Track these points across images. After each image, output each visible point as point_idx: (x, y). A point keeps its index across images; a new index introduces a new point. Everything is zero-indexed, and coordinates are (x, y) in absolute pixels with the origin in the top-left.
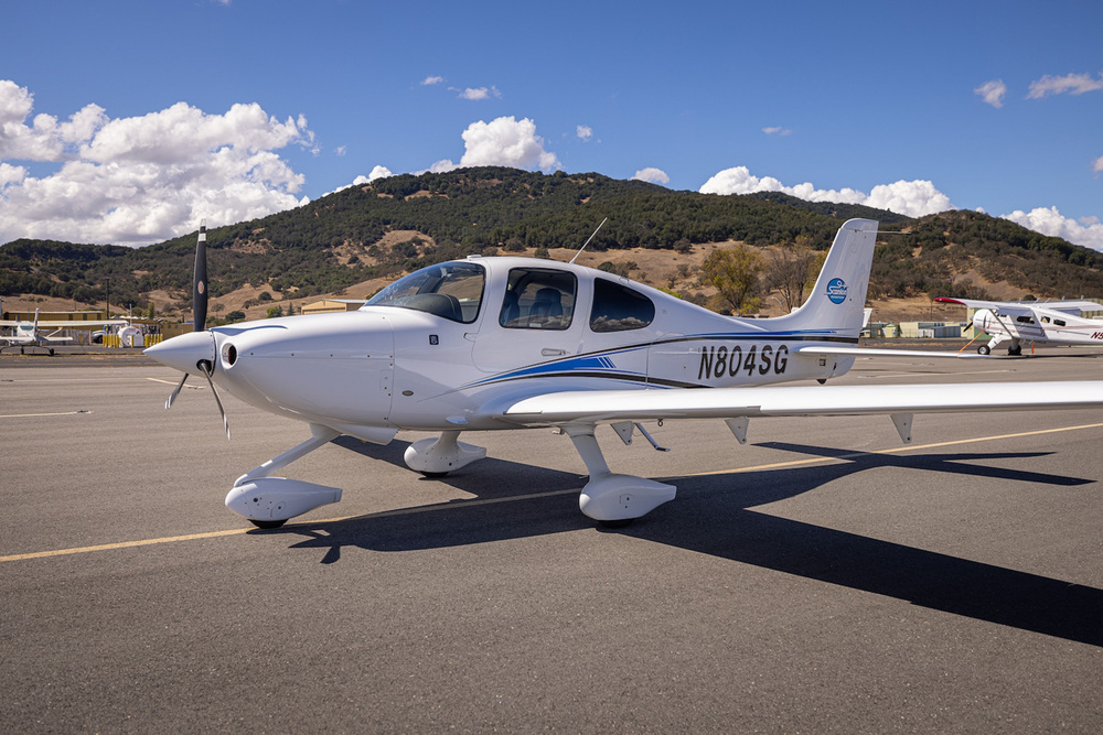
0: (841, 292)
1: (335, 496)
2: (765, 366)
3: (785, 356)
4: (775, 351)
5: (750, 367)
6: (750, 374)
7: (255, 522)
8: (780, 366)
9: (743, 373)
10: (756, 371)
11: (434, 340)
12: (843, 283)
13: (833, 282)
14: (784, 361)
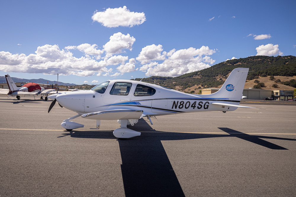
0: (231, 88)
1: (83, 126)
2: (200, 107)
3: (208, 105)
4: (204, 103)
5: (194, 107)
6: (194, 108)
7: (66, 129)
8: (206, 107)
9: (190, 108)
10: (196, 108)
11: (94, 97)
12: (232, 85)
13: (229, 85)
14: (208, 106)
